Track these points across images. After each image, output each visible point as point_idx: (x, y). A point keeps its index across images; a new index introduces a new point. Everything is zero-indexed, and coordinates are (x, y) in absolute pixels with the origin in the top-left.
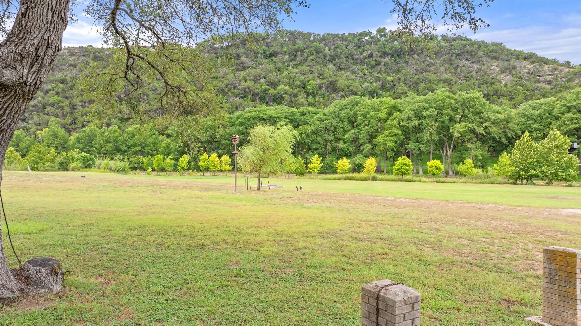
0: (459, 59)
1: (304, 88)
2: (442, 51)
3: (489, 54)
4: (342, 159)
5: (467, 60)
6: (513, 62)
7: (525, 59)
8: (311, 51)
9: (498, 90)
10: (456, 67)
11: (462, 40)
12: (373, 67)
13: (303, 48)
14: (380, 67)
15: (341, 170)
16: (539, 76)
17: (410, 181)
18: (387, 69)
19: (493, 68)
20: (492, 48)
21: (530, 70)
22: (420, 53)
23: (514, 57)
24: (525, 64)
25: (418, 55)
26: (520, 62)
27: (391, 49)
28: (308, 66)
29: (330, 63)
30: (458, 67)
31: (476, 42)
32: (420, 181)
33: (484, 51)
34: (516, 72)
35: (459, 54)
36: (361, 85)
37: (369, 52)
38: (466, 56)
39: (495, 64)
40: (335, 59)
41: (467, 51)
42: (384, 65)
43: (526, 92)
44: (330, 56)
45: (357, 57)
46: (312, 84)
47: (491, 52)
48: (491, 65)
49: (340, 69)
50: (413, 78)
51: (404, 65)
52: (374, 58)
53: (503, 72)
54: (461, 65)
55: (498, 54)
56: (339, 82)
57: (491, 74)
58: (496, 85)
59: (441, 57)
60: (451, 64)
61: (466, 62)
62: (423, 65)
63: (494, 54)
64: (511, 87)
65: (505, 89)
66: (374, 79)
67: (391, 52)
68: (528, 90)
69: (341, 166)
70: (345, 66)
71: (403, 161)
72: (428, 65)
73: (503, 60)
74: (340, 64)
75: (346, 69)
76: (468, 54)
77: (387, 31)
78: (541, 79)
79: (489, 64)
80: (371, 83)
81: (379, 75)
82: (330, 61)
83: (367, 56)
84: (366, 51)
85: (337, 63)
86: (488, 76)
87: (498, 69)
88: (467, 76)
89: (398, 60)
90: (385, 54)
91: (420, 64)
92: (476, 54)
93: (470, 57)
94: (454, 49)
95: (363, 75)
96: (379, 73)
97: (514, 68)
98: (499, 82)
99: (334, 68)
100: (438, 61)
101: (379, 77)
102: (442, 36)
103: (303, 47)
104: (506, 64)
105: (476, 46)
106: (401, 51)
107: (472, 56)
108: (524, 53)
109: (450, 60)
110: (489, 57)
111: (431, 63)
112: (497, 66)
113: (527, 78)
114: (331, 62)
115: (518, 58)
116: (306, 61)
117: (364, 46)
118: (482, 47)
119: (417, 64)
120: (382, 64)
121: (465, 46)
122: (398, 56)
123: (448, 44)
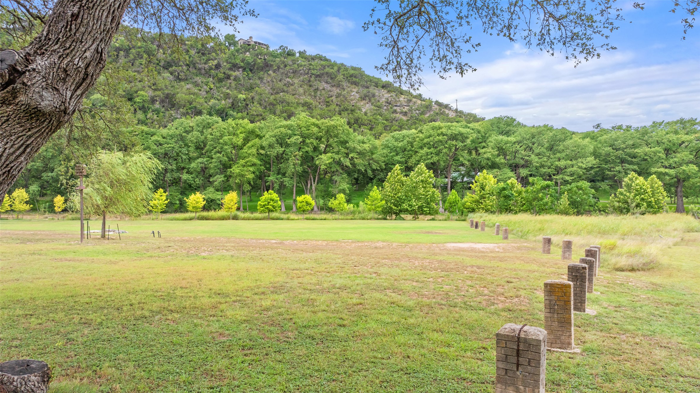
0: (319, 81)
1: (130, 99)
2: (301, 70)
3: (349, 78)
4: (195, 194)
5: (327, 82)
6: (373, 90)
7: (383, 87)
8: (139, 52)
9: (359, 118)
10: (315, 89)
11: (321, 60)
12: (220, 80)
13: (128, 48)
14: (229, 81)
15: (193, 207)
16: (396, 106)
17: (278, 219)
18: (238, 85)
19: (353, 94)
20: (352, 72)
21: (388, 99)
22: (276, 69)
23: (373, 84)
24: (384, 93)
25: (274, 72)
26: (379, 91)
27: (243, 61)
28: (135, 71)
29: (166, 71)
30: (317, 89)
31: (335, 64)
32: (288, 219)
33: (344, 75)
34: (375, 100)
35: (318, 75)
36: (206, 102)
37: (215, 62)
38: (326, 78)
39: (355, 90)
40: (171, 66)
41: (327, 73)
42: (235, 80)
43: (385, 122)
44: (165, 61)
45: (200, 66)
46: (143, 96)
47: (351, 76)
48: (352, 91)
49: (178, 79)
50: (269, 98)
51: (258, 82)
52: (222, 70)
53: (363, 98)
54: (321, 88)
55: (357, 79)
56: (179, 95)
57: (352, 100)
58: (357, 113)
59: (299, 77)
60: (310, 86)
61: (325, 85)
62: (280, 85)
63: (354, 79)
64: (371, 115)
65: (366, 117)
66: (222, 95)
67: (242, 64)
68: (387, 120)
69: (194, 202)
70: (186, 75)
71: (270, 196)
72: (285, 85)
73: (363, 86)
74: (178, 73)
75: (187, 80)
76: (328, 76)
77: (237, 39)
78: (398, 109)
79: (349, 89)
80: (218, 100)
81: (228, 91)
82: (166, 67)
83: (214, 67)
84: (212, 60)
85: (175, 71)
86: (348, 102)
87: (358, 96)
88: (327, 100)
89: (251, 75)
90: (235, 67)
91: (277, 82)
92: (336, 77)
93: (329, 80)
94: (314, 69)
95: (208, 89)
96: (228, 88)
97: (374, 96)
98: (359, 110)
99: (172, 77)
100: (296, 81)
101: (228, 94)
102: (300, 53)
103: (128, 46)
104: (365, 91)
105: (336, 68)
106: (254, 65)
107: (332, 78)
108: (382, 81)
109: (309, 81)
110: (349, 82)
111: (288, 82)
112: (357, 93)
113: (385, 108)
114: (167, 69)
115: (377, 86)
116: (132, 65)
117: (209, 54)
118: (342, 70)
119: (273, 82)
120: (232, 78)
121: (324, 67)
122: (251, 70)
123: (306, 63)
